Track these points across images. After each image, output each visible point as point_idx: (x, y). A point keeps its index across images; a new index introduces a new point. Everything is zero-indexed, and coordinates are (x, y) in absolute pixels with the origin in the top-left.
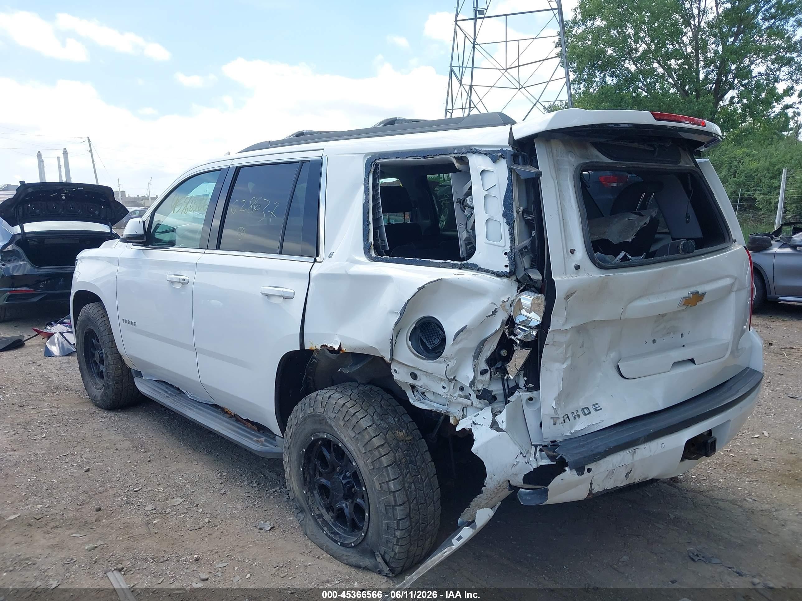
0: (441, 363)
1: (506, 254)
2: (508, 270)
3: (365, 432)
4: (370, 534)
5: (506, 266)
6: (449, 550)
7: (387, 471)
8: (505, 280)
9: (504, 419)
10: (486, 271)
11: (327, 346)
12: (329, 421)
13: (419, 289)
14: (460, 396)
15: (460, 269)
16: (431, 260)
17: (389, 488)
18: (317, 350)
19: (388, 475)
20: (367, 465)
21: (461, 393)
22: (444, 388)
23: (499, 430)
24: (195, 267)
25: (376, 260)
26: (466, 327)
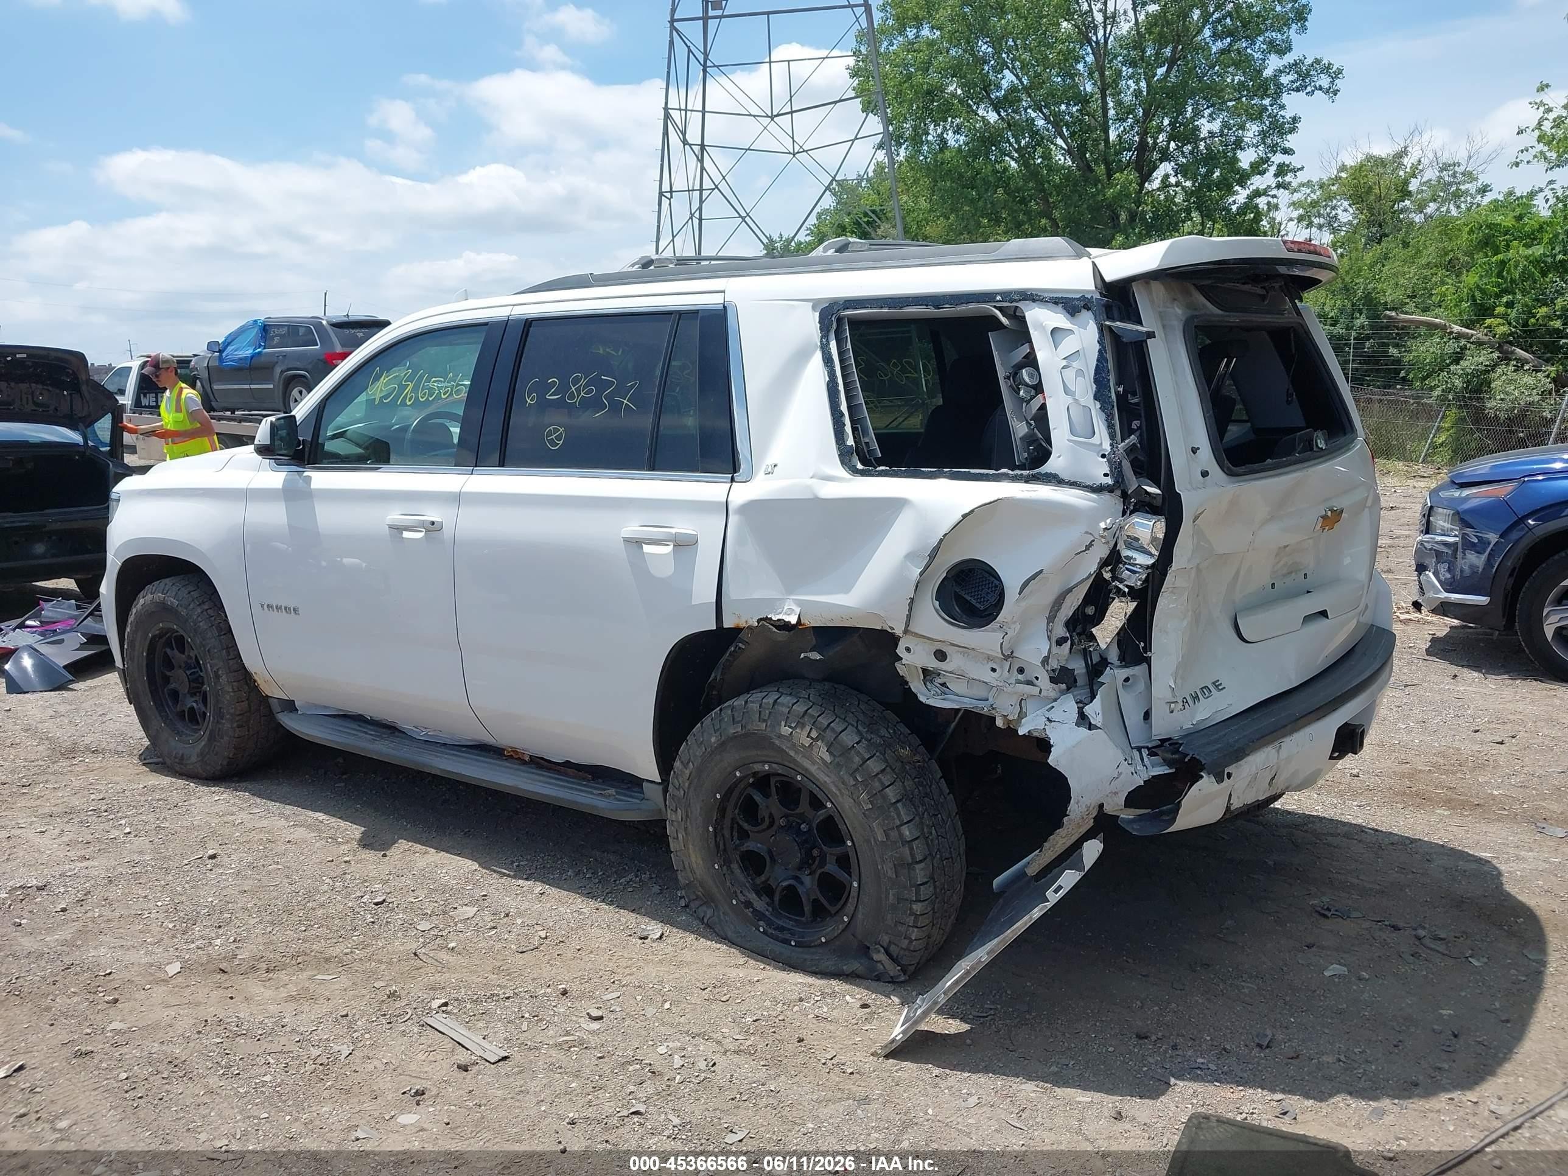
0: (994, 631)
1: (1103, 456)
2: (1109, 481)
3: (853, 752)
4: (860, 916)
5: (1106, 475)
6: (1040, 910)
7: (897, 809)
8: (1106, 497)
9: (1099, 710)
10: (1074, 484)
11: (771, 619)
12: (777, 742)
13: (965, 516)
14: (1019, 682)
15: (1026, 482)
16: (972, 471)
17: (901, 835)
18: (750, 628)
19: (899, 815)
20: (859, 804)
21: (1020, 677)
22: (994, 670)
23: (1091, 727)
24: (457, 498)
25: (863, 473)
26: (1041, 571)
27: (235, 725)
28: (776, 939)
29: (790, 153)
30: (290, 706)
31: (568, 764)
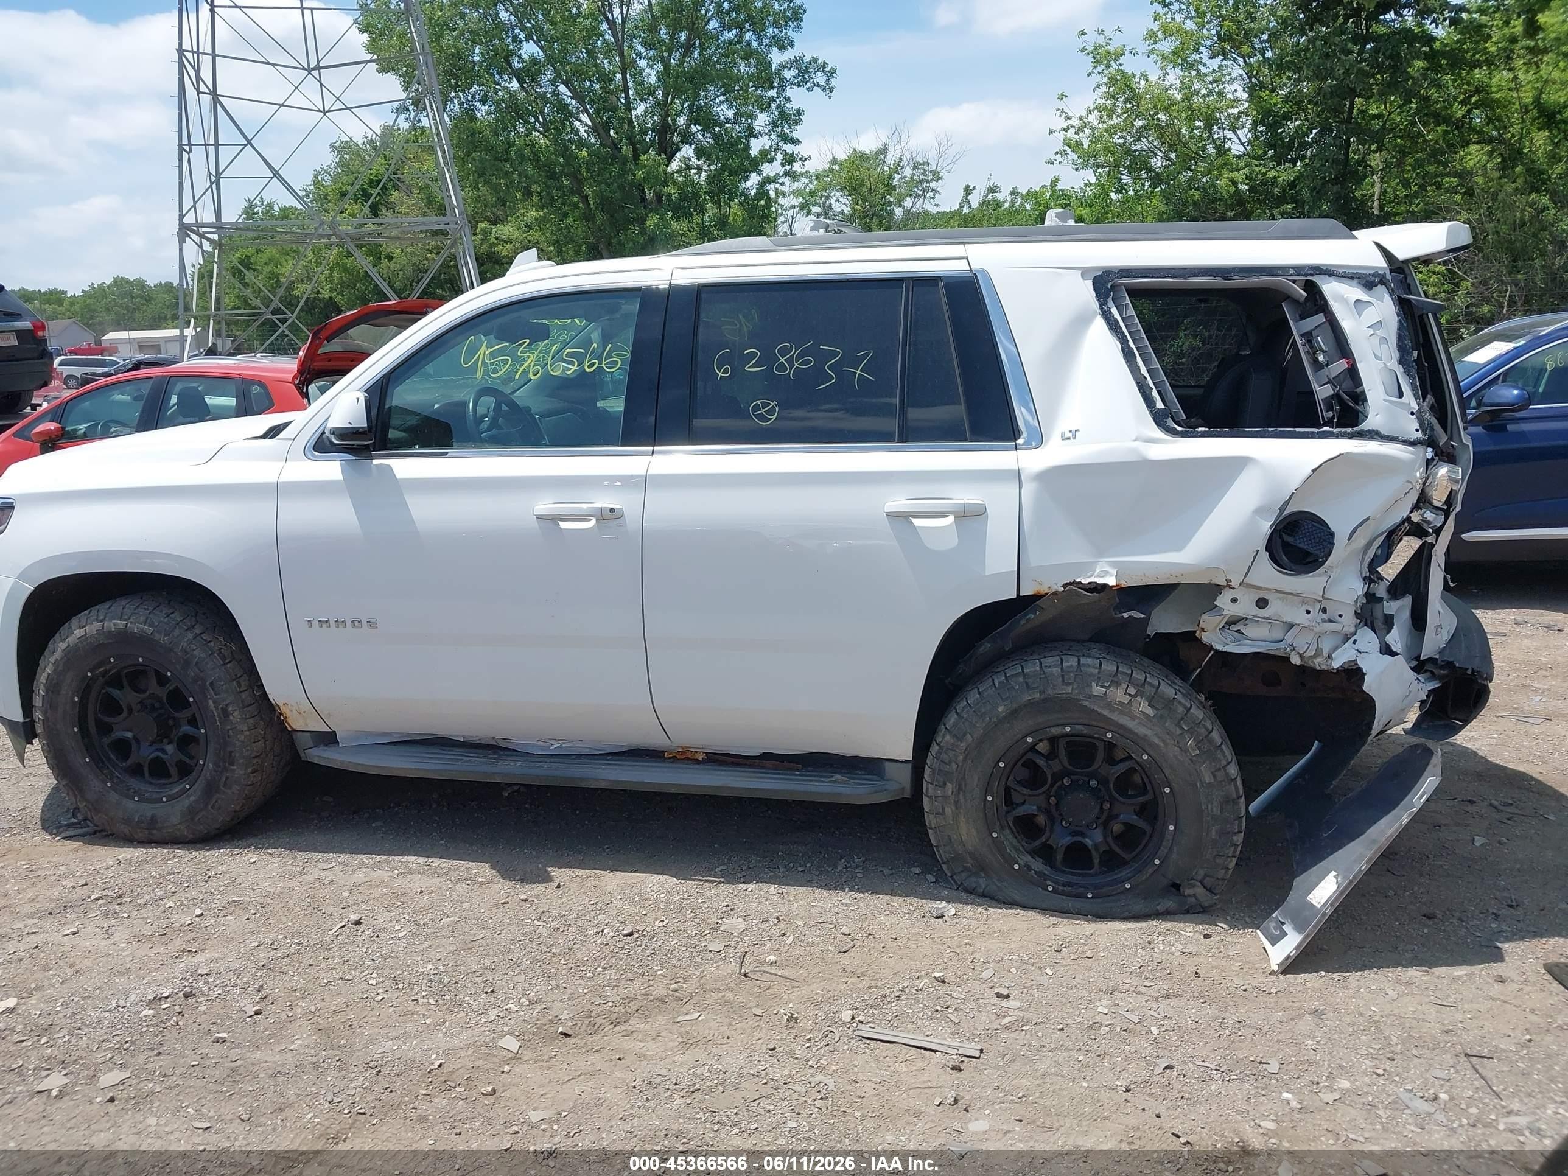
0: (1320, 575)
1: (1412, 414)
2: (1420, 435)
3: (1175, 703)
5: (1417, 430)
7: (1222, 750)
8: (1420, 449)
9: (1398, 639)
10: (1393, 439)
11: (1080, 583)
12: (1086, 703)
13: (1314, 471)
14: (1324, 621)
15: (1351, 438)
16: (1297, 429)
17: (1227, 774)
18: (1055, 594)
19: (1225, 756)
20: (1186, 751)
21: (1325, 616)
22: (1308, 612)
23: (1393, 654)
24: (645, 482)
25: (1184, 435)
26: (1368, 519)
27: (250, 770)
28: (1070, 895)
29: (320, 111)
30: (329, 738)
31: (766, 756)
